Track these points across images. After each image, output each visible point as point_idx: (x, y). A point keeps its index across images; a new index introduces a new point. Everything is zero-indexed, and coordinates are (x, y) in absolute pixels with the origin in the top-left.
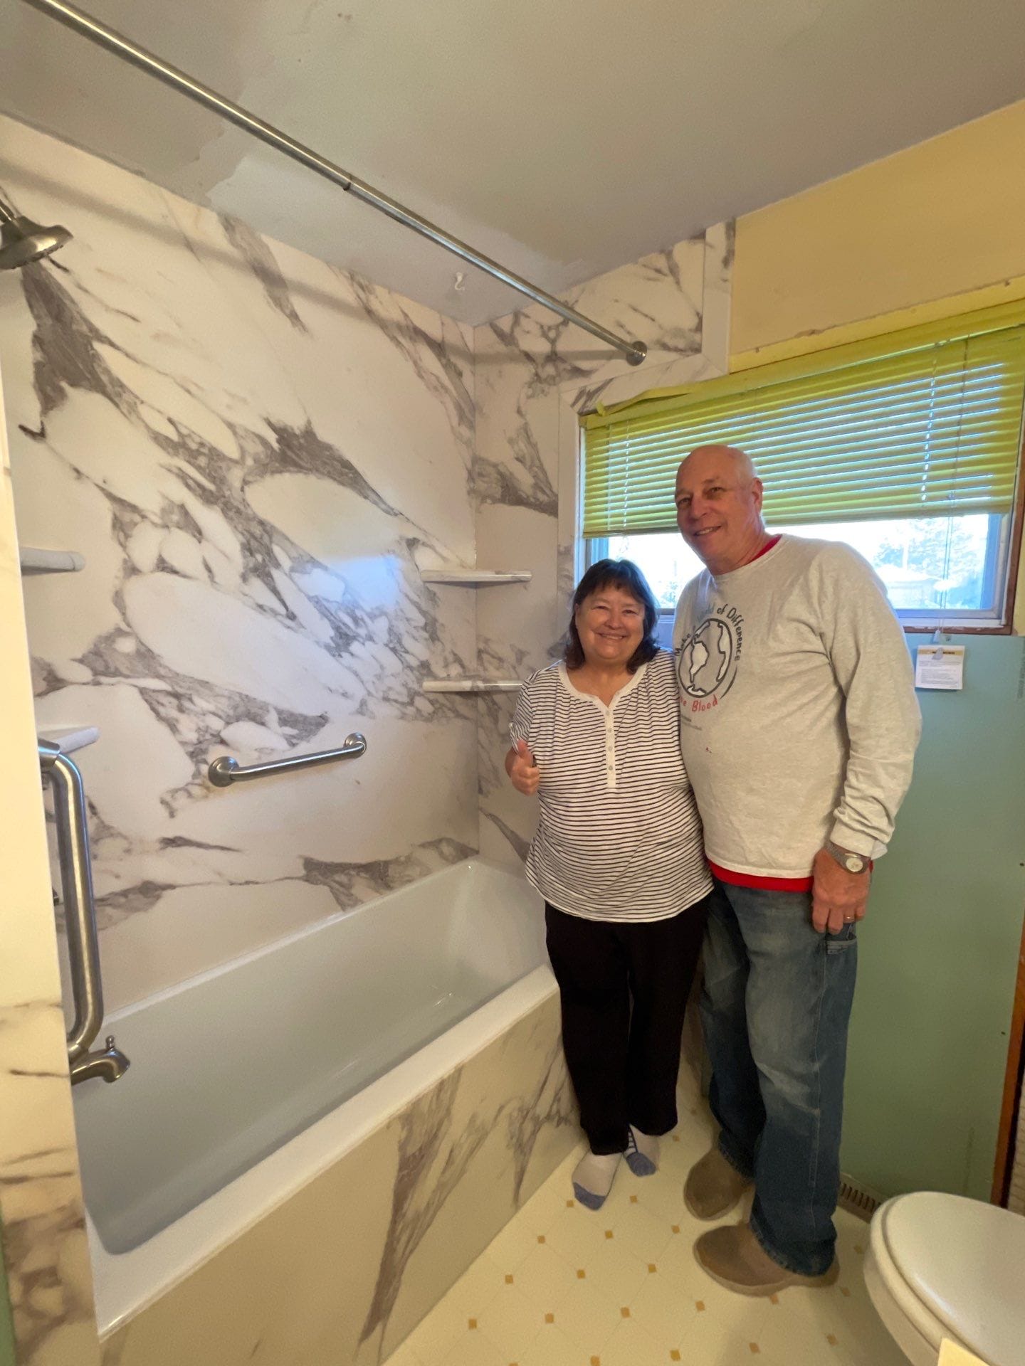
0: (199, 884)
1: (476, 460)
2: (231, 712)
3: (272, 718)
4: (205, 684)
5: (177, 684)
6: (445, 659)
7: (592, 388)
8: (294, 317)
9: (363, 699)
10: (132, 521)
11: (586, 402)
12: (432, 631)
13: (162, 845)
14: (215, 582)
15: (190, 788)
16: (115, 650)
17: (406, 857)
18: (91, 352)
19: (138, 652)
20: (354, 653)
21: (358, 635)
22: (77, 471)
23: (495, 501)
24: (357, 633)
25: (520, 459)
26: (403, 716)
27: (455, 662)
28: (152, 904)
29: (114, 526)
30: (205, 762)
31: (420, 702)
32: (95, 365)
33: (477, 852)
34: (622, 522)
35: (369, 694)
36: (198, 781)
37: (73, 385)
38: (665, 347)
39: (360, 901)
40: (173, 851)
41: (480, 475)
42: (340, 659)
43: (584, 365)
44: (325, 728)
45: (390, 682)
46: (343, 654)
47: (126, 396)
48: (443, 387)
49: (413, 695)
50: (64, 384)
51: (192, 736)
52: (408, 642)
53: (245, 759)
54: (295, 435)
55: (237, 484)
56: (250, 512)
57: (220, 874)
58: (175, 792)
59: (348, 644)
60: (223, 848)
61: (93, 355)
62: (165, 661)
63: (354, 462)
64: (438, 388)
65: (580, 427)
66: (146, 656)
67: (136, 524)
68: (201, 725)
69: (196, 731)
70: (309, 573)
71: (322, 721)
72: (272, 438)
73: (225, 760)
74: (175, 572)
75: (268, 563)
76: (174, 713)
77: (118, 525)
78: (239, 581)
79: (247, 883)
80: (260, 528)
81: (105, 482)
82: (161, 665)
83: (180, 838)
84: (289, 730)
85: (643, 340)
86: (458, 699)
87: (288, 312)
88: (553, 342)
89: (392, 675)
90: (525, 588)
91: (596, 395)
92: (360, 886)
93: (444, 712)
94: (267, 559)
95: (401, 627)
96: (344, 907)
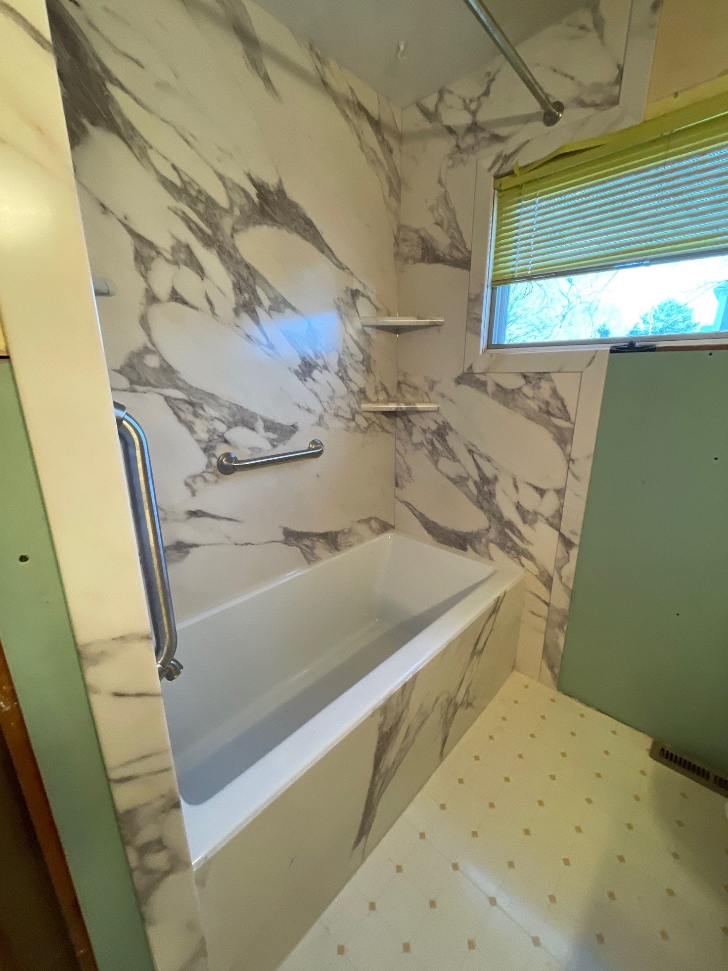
0: (214, 544)
1: (400, 228)
2: (231, 419)
3: (260, 425)
4: (212, 396)
5: (192, 395)
6: (376, 387)
7: (508, 152)
8: (266, 79)
9: (321, 414)
10: (150, 256)
11: (502, 165)
12: (367, 364)
13: (189, 516)
14: (215, 314)
15: (205, 475)
16: (145, 365)
17: (349, 529)
18: (106, 93)
19: (161, 366)
20: (315, 378)
21: (318, 365)
22: (103, 205)
23: (416, 261)
24: (317, 363)
25: (439, 224)
26: (348, 429)
27: (382, 390)
28: (183, 557)
29: (136, 259)
30: (215, 456)
31: (359, 419)
32: (110, 107)
33: (393, 527)
34: (526, 270)
35: (325, 410)
36: (210, 470)
37: (93, 124)
38: (583, 104)
39: (320, 558)
40: (195, 520)
41: (405, 240)
42: (305, 382)
43: (502, 131)
44: (296, 434)
45: (339, 402)
46: (308, 379)
47: (137, 139)
48: (379, 160)
49: (354, 413)
50: (85, 122)
51: (204, 436)
52: (351, 373)
53: (242, 454)
54: (271, 193)
55: (228, 231)
56: (238, 256)
57: (229, 538)
58: (194, 477)
59: (311, 372)
60: (229, 519)
61: (107, 95)
62: (183, 376)
63: (315, 222)
64: (374, 162)
65: (495, 189)
66: (168, 373)
67: (153, 259)
68: (211, 427)
69: (207, 432)
70: (283, 312)
71: (293, 429)
72: (253, 192)
73: (227, 455)
74: (185, 303)
75: (254, 302)
76: (190, 417)
77: (139, 258)
78: (233, 314)
79: (246, 544)
80: (246, 270)
81: (126, 218)
82: (179, 379)
83: (200, 511)
84: (272, 435)
85: (562, 100)
86: (383, 417)
87: (262, 74)
88: (474, 113)
89: (341, 397)
90: (439, 330)
91: (512, 158)
92: (320, 548)
93: (374, 427)
94: (252, 297)
95: (347, 361)
96: (309, 562)
